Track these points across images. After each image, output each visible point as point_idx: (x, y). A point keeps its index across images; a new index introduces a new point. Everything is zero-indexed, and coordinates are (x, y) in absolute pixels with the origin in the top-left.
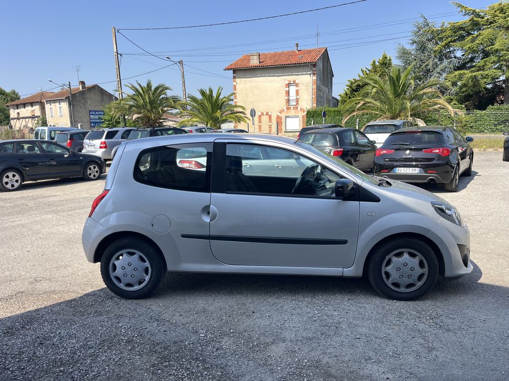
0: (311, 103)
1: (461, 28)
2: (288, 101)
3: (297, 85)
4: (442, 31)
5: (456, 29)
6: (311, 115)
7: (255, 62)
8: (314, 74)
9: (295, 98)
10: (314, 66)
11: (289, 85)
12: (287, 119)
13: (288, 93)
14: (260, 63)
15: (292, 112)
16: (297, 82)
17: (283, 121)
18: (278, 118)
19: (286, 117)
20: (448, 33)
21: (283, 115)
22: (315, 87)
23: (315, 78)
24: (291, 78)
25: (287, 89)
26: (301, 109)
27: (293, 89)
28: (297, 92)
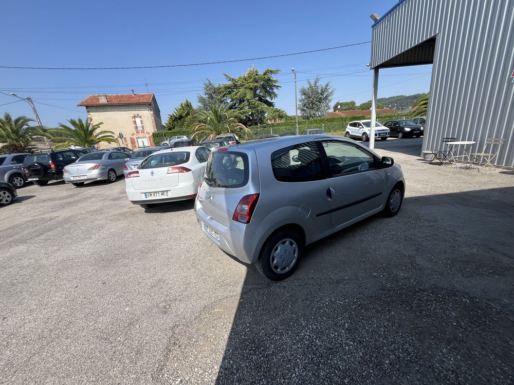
0: (153, 129)
1: (229, 88)
2: (136, 127)
3: (140, 117)
4: (219, 89)
5: (227, 88)
6: (155, 136)
7: (103, 101)
8: (151, 110)
9: (141, 126)
10: (150, 105)
11: (134, 117)
12: (138, 139)
13: (135, 122)
14: (108, 101)
15: (141, 135)
16: (140, 115)
17: (136, 140)
18: (131, 139)
19: (137, 138)
20: (223, 90)
21: (135, 137)
22: (153, 118)
23: (152, 112)
24: (136, 113)
25: (134, 120)
26: (147, 132)
27: (138, 120)
28: (142, 121)
